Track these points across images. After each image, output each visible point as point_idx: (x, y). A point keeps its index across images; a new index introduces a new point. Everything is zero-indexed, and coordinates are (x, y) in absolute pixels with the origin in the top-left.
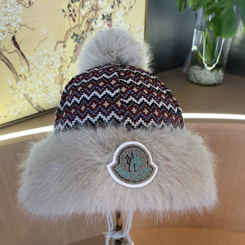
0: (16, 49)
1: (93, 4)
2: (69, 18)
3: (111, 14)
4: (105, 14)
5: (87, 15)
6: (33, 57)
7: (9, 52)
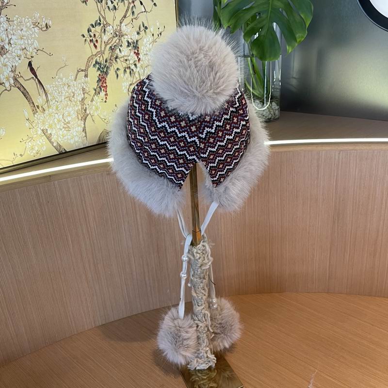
1: (116, 29)
2: (89, 44)
3: (137, 41)
4: (130, 41)
5: (110, 41)
6: (51, 86)
7: (25, 79)
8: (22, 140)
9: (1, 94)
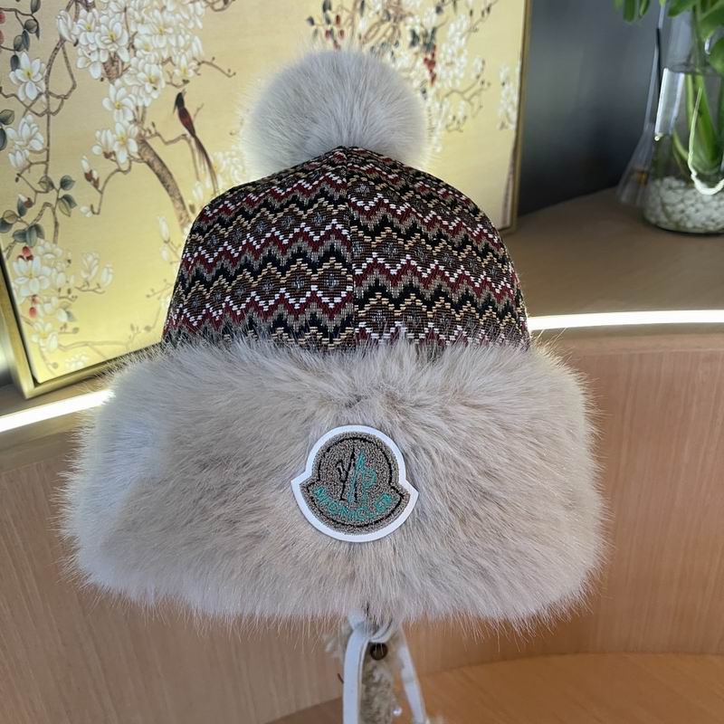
0: (186, 132)
2: (323, 42)
3: (434, 31)
4: (418, 30)
5: (372, 33)
6: (227, 153)
7: (167, 140)
8: (151, 293)
9: (106, 182)
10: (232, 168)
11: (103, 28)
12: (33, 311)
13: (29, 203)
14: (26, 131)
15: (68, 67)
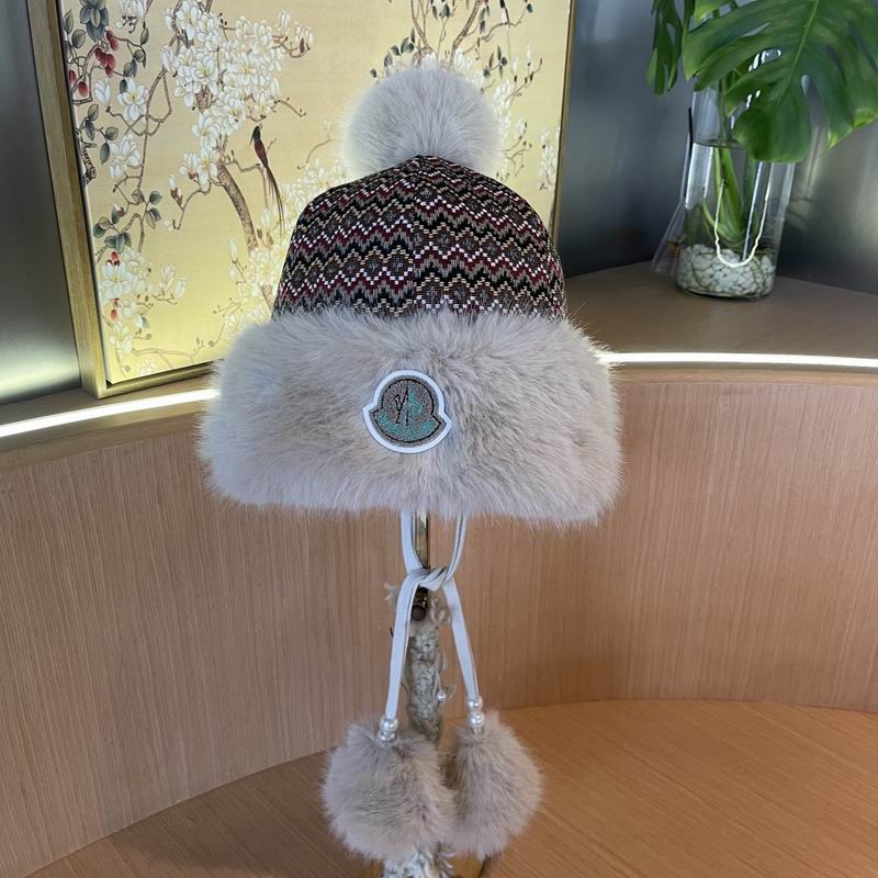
1: (442, 61)
7: (243, 168)
8: (217, 310)
9: (188, 200)
10: (297, 199)
11: (198, 62)
12: (114, 312)
13: (122, 213)
14: (126, 148)
15: (167, 95)
